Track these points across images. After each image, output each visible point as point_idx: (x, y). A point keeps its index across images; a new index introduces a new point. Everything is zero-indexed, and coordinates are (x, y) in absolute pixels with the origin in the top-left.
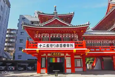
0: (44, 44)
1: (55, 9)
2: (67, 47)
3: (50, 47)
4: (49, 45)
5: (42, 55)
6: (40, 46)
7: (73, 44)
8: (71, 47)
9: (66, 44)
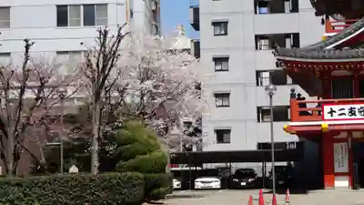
0: (341, 106)
3: (358, 116)
4: (357, 111)
5: (336, 137)
6: (332, 112)
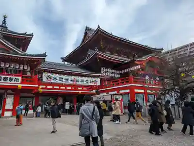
1: (4, 21)
2: (8, 81)
7: (20, 78)
8: (15, 82)
9: (9, 77)
